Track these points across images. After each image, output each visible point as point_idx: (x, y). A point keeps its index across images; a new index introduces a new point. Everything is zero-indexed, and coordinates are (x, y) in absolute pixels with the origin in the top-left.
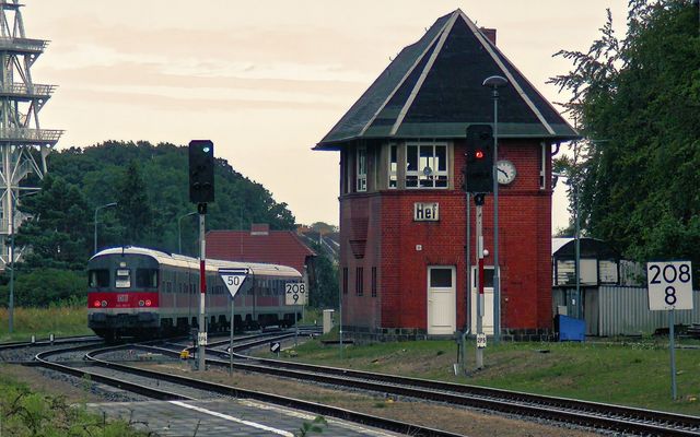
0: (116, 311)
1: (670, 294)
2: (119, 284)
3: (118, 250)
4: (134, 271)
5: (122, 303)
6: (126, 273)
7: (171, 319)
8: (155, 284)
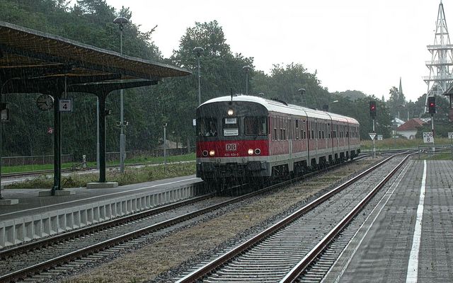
0: (224, 160)
1: (428, 139)
2: (227, 132)
3: (227, 98)
4: (242, 119)
5: (230, 153)
6: (234, 121)
7: (287, 165)
8: (265, 131)
